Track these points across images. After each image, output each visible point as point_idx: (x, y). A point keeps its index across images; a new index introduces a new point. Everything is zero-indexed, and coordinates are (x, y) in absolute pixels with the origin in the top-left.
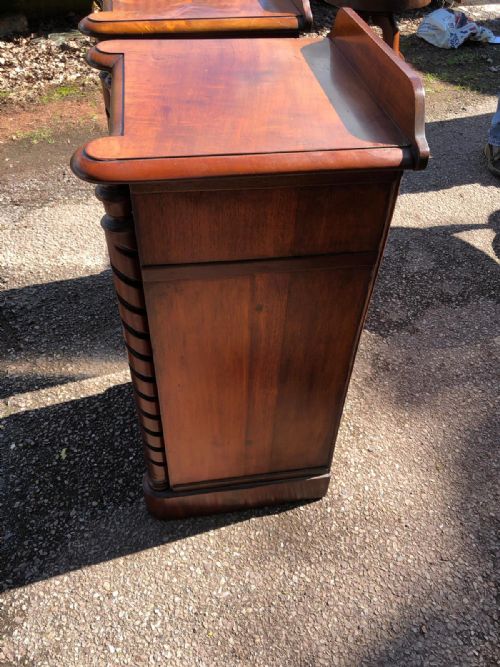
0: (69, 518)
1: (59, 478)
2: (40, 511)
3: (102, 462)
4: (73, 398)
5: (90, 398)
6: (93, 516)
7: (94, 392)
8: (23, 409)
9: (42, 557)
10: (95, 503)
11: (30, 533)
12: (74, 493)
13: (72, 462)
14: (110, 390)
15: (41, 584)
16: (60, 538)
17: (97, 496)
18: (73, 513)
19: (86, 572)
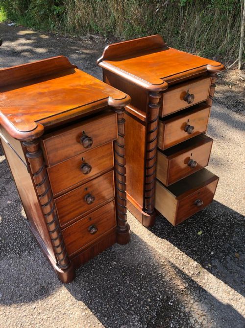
0: (217, 217)
1: (209, 228)
2: (222, 225)
3: (193, 221)
4: (176, 248)
5: (171, 242)
6: (211, 211)
7: (168, 243)
8: (196, 263)
9: (232, 215)
10: (207, 214)
11: (230, 224)
12: (209, 221)
13: (200, 229)
14: (162, 238)
15: (237, 211)
16: (224, 215)
17: (204, 215)
18: (214, 217)
19: (224, 204)
